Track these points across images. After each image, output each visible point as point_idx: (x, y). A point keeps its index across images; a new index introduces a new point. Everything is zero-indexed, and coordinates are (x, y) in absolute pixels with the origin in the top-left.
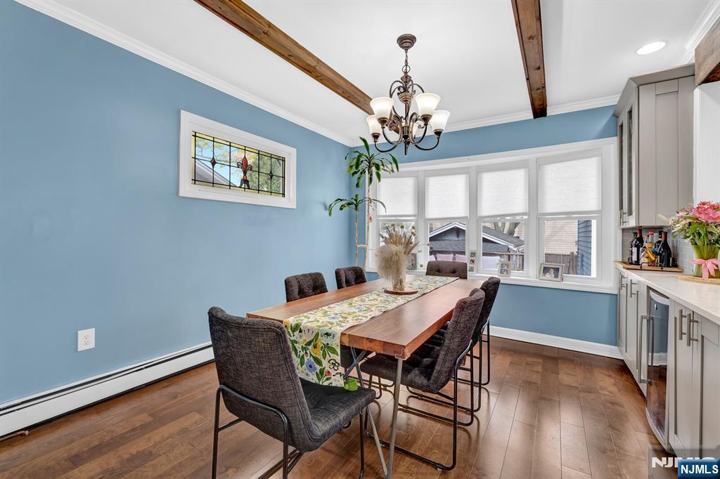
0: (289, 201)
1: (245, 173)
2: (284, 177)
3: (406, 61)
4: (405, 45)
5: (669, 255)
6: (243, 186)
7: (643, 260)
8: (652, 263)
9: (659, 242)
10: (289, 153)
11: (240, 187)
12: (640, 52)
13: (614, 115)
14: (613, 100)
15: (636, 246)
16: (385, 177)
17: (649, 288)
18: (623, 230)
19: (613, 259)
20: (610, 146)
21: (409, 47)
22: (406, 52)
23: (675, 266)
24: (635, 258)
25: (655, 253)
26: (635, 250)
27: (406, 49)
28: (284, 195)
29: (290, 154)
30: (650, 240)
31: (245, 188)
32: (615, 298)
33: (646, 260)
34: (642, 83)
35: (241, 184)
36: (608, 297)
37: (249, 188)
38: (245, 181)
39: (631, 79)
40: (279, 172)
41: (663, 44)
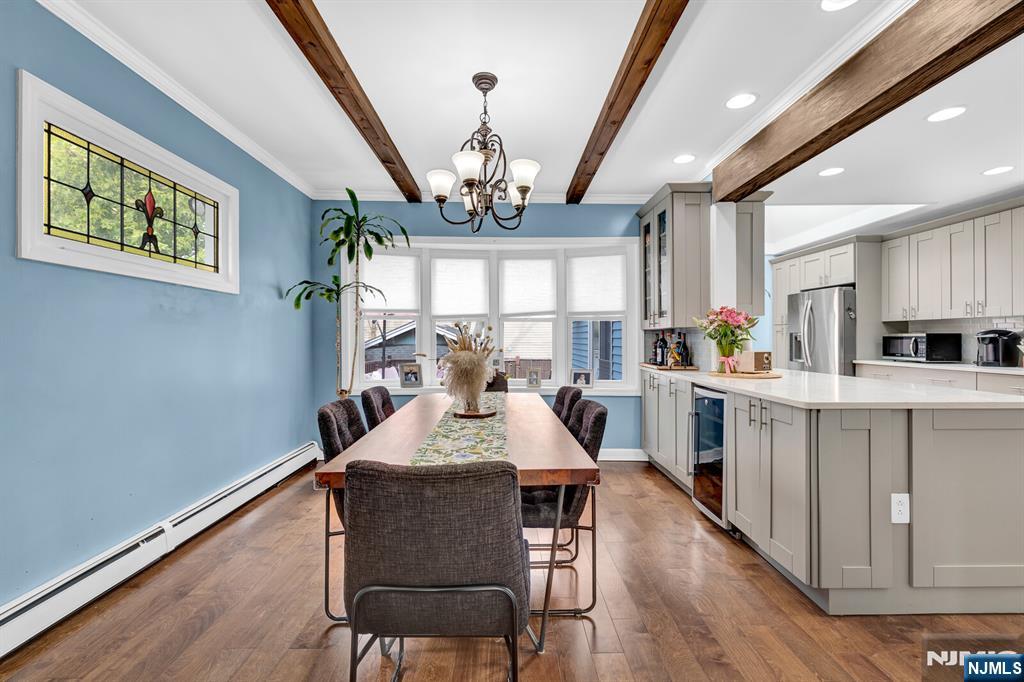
0: (228, 281)
1: (150, 222)
2: (216, 237)
3: (485, 107)
4: (483, 86)
5: (687, 354)
6: (147, 248)
7: (670, 361)
8: (677, 363)
9: (678, 343)
10: (228, 195)
11: (142, 248)
12: (677, 160)
13: (637, 214)
14: (643, 200)
15: (661, 347)
16: (378, 253)
17: (694, 385)
18: (645, 331)
19: (637, 362)
20: (634, 244)
21: (488, 89)
22: (485, 96)
23: (691, 365)
24: (659, 359)
25: (679, 354)
26: (659, 351)
27: (485, 91)
28: (216, 268)
29: (228, 197)
30: (672, 341)
31: (150, 251)
32: (640, 401)
33: (673, 361)
34: (677, 190)
35: (144, 244)
36: (633, 399)
37: (158, 252)
38: (150, 238)
39: (669, 184)
40: (206, 226)
41: (693, 158)
